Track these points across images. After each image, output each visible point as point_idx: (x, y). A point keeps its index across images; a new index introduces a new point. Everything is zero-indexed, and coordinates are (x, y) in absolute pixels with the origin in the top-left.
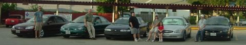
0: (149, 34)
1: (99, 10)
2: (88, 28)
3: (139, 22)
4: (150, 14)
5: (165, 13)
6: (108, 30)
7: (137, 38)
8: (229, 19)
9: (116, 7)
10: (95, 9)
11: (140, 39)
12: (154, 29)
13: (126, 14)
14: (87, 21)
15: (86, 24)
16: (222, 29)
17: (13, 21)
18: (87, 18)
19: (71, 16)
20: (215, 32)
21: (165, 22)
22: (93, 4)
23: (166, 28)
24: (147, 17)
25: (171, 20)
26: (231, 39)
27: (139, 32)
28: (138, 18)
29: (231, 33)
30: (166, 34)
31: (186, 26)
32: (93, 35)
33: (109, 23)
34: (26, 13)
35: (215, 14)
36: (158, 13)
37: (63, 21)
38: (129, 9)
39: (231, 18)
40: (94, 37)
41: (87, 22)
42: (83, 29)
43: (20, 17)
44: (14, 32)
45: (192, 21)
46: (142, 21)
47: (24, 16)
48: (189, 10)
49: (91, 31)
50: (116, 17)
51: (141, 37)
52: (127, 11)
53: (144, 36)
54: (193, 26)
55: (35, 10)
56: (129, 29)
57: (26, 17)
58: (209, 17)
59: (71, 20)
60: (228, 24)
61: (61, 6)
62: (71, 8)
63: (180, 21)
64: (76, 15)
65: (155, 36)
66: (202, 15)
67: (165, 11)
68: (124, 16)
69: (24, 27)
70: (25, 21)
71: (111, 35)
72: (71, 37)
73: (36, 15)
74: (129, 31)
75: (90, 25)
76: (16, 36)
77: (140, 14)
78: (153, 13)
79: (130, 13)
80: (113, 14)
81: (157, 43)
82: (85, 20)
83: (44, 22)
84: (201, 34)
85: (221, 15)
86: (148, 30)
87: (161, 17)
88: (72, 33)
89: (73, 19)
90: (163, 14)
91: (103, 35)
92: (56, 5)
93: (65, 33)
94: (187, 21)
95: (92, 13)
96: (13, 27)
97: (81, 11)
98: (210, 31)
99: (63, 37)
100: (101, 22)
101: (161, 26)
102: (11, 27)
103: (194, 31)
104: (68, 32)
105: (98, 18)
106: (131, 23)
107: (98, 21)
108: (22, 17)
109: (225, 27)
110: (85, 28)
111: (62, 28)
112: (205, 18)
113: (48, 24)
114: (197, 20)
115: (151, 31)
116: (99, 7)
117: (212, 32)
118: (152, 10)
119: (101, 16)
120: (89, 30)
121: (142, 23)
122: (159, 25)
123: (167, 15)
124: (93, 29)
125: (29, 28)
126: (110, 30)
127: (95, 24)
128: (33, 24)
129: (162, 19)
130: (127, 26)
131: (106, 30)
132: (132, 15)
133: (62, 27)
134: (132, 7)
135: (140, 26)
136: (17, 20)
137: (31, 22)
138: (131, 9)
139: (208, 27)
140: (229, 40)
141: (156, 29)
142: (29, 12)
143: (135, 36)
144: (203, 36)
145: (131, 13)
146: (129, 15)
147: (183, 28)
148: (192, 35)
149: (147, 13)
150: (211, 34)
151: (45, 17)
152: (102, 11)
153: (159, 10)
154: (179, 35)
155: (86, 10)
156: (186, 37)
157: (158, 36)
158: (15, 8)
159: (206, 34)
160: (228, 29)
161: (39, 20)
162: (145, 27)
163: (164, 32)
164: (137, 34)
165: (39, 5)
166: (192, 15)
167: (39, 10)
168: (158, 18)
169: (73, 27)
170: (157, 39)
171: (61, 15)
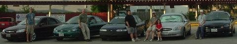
0: (146, 33)
1: (93, 9)
2: (82, 29)
4: (147, 11)
5: (163, 10)
6: (103, 30)
7: (135, 37)
8: (230, 13)
9: (111, 5)
10: (89, 8)
11: (137, 38)
12: (152, 28)
13: (122, 13)
14: (81, 21)
15: (80, 24)
16: (223, 25)
17: (3, 24)
18: (81, 19)
19: (64, 17)
20: (216, 28)
21: (163, 20)
22: (86, 3)
23: (164, 25)
24: (144, 15)
25: (169, 17)
26: (234, 34)
27: (136, 32)
29: (232, 27)
30: (165, 33)
31: (186, 23)
33: (104, 23)
34: (17, 15)
35: (214, 8)
36: (155, 10)
37: (56, 22)
38: (124, 7)
39: (232, 12)
40: (89, 38)
41: (82, 23)
42: (78, 31)
43: (10, 20)
44: (4, 36)
45: (191, 17)
46: (139, 20)
47: (15, 19)
48: (187, 6)
49: (86, 32)
50: (111, 16)
51: (138, 37)
52: (123, 9)
53: (141, 35)
54: (193, 22)
55: (27, 12)
56: (126, 28)
57: (17, 20)
58: (208, 12)
59: (64, 21)
60: (228, 19)
61: (53, 7)
62: (64, 8)
63: (179, 18)
64: (69, 16)
65: (153, 35)
66: (201, 11)
67: (162, 7)
68: (120, 14)
69: (15, 30)
70: (16, 24)
71: (107, 36)
72: (64, 39)
73: (27, 17)
74: (126, 30)
75: (85, 26)
76: (6, 40)
77: (136, 11)
78: (149, 10)
79: (126, 12)
80: (108, 13)
81: (155, 42)
82: (79, 21)
83: (36, 24)
84: (202, 31)
85: (220, 10)
86: (146, 29)
87: (159, 14)
88: (66, 35)
89: (67, 20)
90: (160, 11)
91: (99, 36)
92: (49, 6)
93: (58, 35)
94: (186, 17)
95: (86, 13)
96: (4, 31)
97: (75, 11)
98: (210, 27)
99: (56, 40)
100: (96, 22)
101: (158, 24)
102: (2, 31)
103: (194, 27)
104: (61, 34)
105: (93, 18)
106: (127, 23)
107: (93, 21)
108: (13, 19)
109: (226, 22)
110: (79, 29)
111: (55, 30)
112: (204, 13)
113: (40, 26)
114: (196, 16)
115: (148, 29)
116: (93, 7)
118: (148, 7)
119: (96, 15)
120: (84, 31)
121: (139, 21)
122: (156, 23)
123: (164, 12)
124: (88, 30)
125: (20, 31)
126: (105, 30)
127: (89, 24)
128: (25, 26)
129: (160, 16)
130: (124, 26)
131: (101, 30)
132: (128, 14)
133: (55, 29)
134: (127, 5)
135: (137, 25)
136: (8, 23)
137: (22, 25)
138: (127, 7)
139: (208, 23)
140: (231, 36)
141: (154, 28)
142: (20, 14)
143: (132, 35)
144: (204, 33)
145: (127, 11)
146: (125, 13)
147: (182, 24)
148: (192, 32)
149: (144, 10)
150: (212, 29)
151: (37, 19)
152: (97, 11)
153: (156, 7)
154: (178, 32)
155: (79, 9)
156: (185, 34)
157: (157, 35)
158: (6, 11)
159: (207, 30)
160: (229, 24)
161: (31, 22)
162: (142, 25)
163: (162, 30)
164: (134, 34)
165: (30, 6)
166: (191, 10)
167: (30, 11)
168: (155, 16)
169: (66, 28)
170: (155, 38)
171: (53, 16)
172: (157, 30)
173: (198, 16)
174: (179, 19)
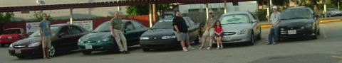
0: (202, 40)
1: (130, 12)
2: (116, 38)
3: (188, 24)
4: (201, 11)
5: (223, 9)
6: (144, 38)
7: (186, 46)
8: (313, 9)
9: (154, 5)
10: (124, 10)
11: (190, 47)
12: (209, 32)
13: (168, 15)
14: (113, 28)
15: (113, 32)
16: (304, 24)
17: (11, 37)
18: (114, 25)
19: (91, 23)
20: (294, 28)
21: (224, 21)
22: (120, 4)
23: (226, 28)
24: (198, 16)
25: (231, 18)
26: (318, 37)
27: (188, 38)
28: (185, 18)
29: (316, 28)
30: (227, 38)
31: (254, 24)
32: (124, 47)
33: (145, 28)
34: (27, 24)
35: (292, 4)
36: (213, 9)
37: (81, 30)
38: (171, 7)
39: (315, 8)
40: (126, 50)
41: (115, 30)
42: (110, 40)
43: (19, 32)
44: (12, 53)
45: (261, 16)
46: (192, 22)
47: (25, 30)
48: (255, 2)
49: (121, 41)
50: (154, 20)
51: (192, 45)
52: (170, 10)
53: (196, 42)
54: (263, 23)
55: (39, 20)
56: (174, 34)
57: (28, 31)
58: (284, 9)
59: (91, 28)
60: (311, 16)
61: (75, 11)
62: (90, 12)
63: (245, 17)
64: (97, 21)
65: (211, 42)
66: (275, 7)
67: (222, 5)
68: (166, 17)
69: (26, 45)
70: (27, 36)
71: (149, 46)
72: (93, 52)
73: (41, 26)
74: (174, 37)
75: (119, 34)
76: (16, 57)
77: (188, 12)
78: (205, 9)
79: (173, 13)
80: (150, 15)
81: (214, 51)
82: (111, 28)
83: (54, 35)
84: (276, 33)
85: (301, 5)
86: (201, 34)
87: (217, 13)
88: (95, 48)
89: (94, 27)
90: (219, 10)
91: (139, 45)
92: (69, 10)
93: (84, 47)
94: (254, 16)
95: (120, 17)
96: (11, 46)
97: (105, 16)
98: (287, 28)
99: (82, 54)
100: (134, 28)
101: (218, 27)
102: (9, 46)
103: (265, 29)
104: (88, 46)
105: (130, 23)
106: (176, 27)
107: (129, 27)
108: (22, 30)
109: (308, 21)
110: (112, 38)
111: (80, 42)
112: (278, 10)
113: (60, 37)
114: (268, 14)
115: (204, 34)
116: (129, 8)
117: (290, 29)
118: (203, 6)
119: (133, 19)
120: (118, 41)
121: (191, 25)
122: (215, 26)
123: (225, 11)
124: (124, 39)
125: (33, 45)
126: (147, 38)
127: (125, 32)
129: (219, 17)
130: (172, 31)
131: (141, 38)
132: (177, 15)
133: (80, 40)
134: (175, 4)
135: (189, 29)
136: (16, 35)
137: (35, 37)
138: (174, 6)
139: (284, 23)
140: (314, 38)
141: (212, 32)
142: (31, 23)
143: (182, 43)
145: (175, 12)
146: (172, 15)
147: (250, 26)
148: (262, 36)
149: (198, 10)
150: (289, 31)
151: (55, 28)
152: (134, 14)
153: (213, 5)
154: (244, 37)
155: (110, 13)
156: (254, 39)
157: (216, 41)
158: (12, 19)
159: (283, 32)
160: (312, 23)
161: (46, 32)
162: (195, 29)
163: (223, 34)
164: (185, 41)
165: (45, 12)
166: (261, 7)
167: (44, 18)
168: (213, 17)
169: (95, 38)
170: (214, 46)
171: (77, 24)
172: (216, 35)
173: (270, 14)
174: (245, 19)
